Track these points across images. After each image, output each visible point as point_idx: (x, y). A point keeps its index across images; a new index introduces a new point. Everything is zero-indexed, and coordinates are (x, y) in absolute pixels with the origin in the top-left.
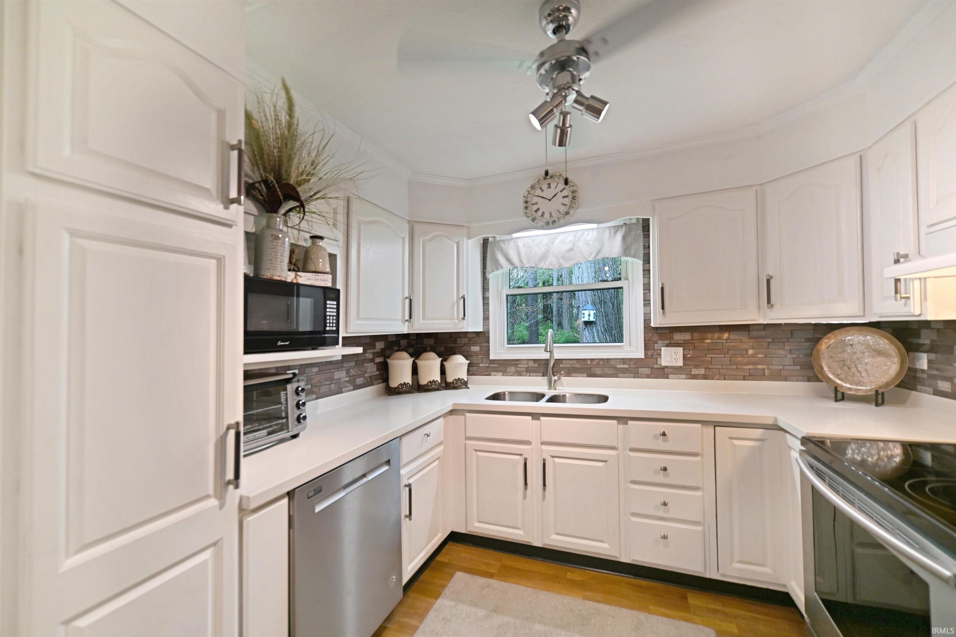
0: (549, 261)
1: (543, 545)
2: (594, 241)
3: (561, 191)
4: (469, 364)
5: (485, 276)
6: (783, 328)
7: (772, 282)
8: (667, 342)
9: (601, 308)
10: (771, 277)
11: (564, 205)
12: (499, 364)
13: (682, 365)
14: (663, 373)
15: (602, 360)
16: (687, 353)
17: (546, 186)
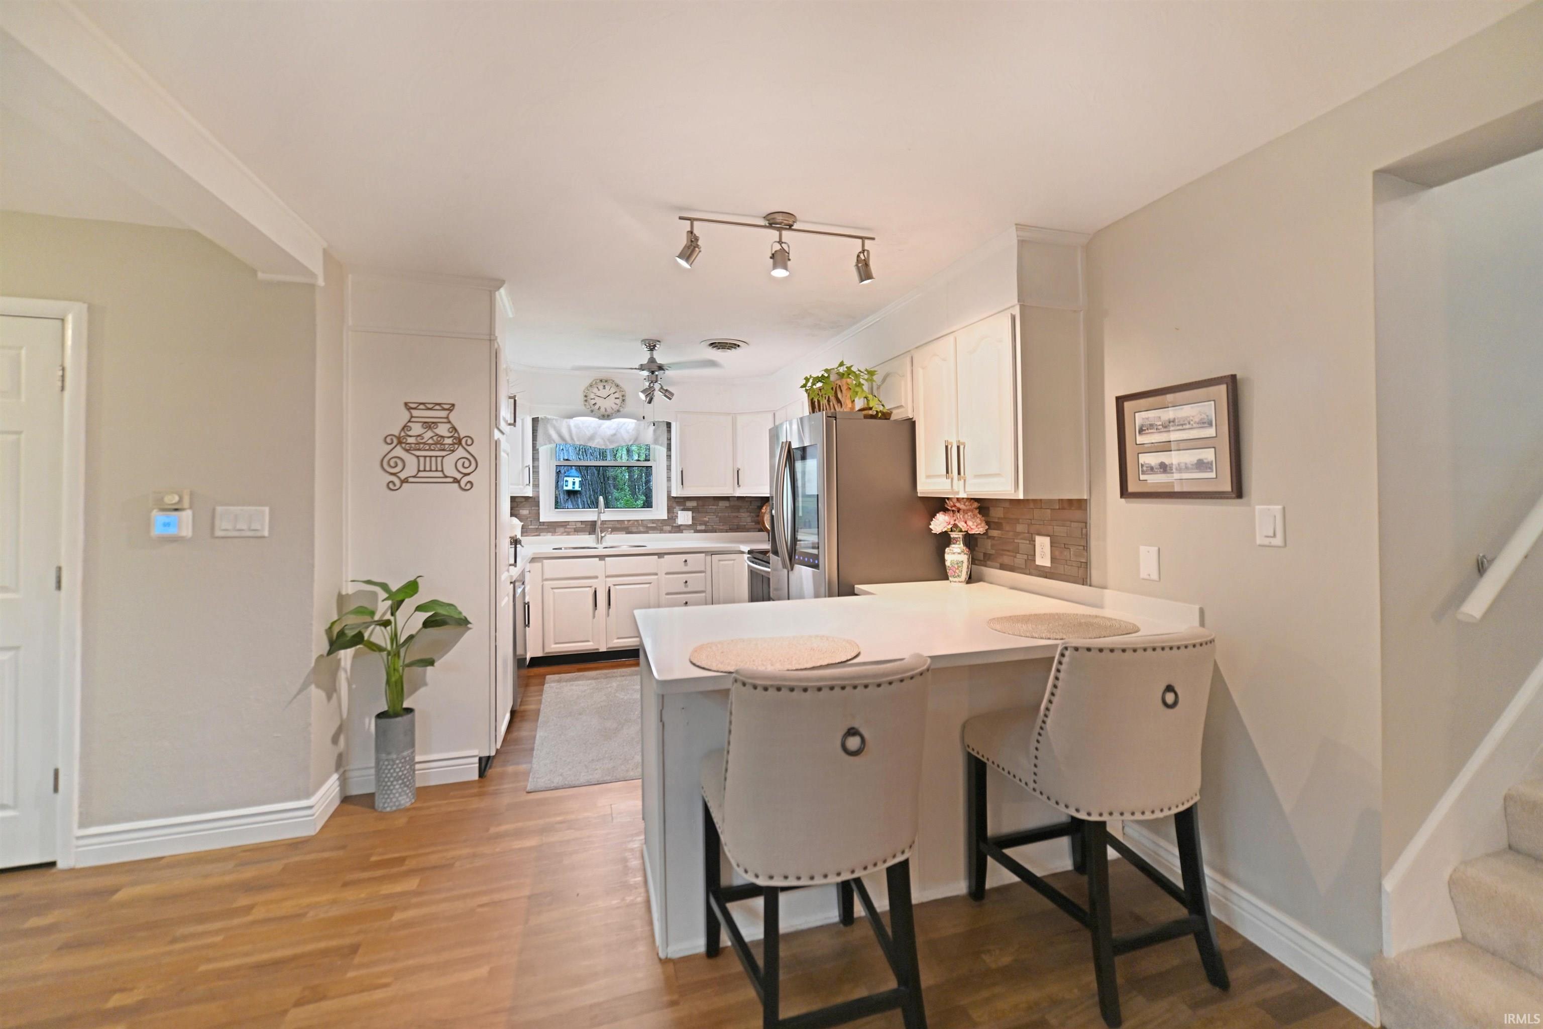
0: (596, 441)
1: (607, 649)
2: (633, 430)
3: (614, 393)
4: (523, 526)
5: (535, 447)
6: (746, 499)
7: (739, 472)
8: (682, 507)
9: (588, 475)
10: (739, 469)
11: (616, 404)
12: (548, 526)
13: (691, 523)
14: (679, 529)
15: (637, 521)
16: (694, 515)
17: (602, 387)
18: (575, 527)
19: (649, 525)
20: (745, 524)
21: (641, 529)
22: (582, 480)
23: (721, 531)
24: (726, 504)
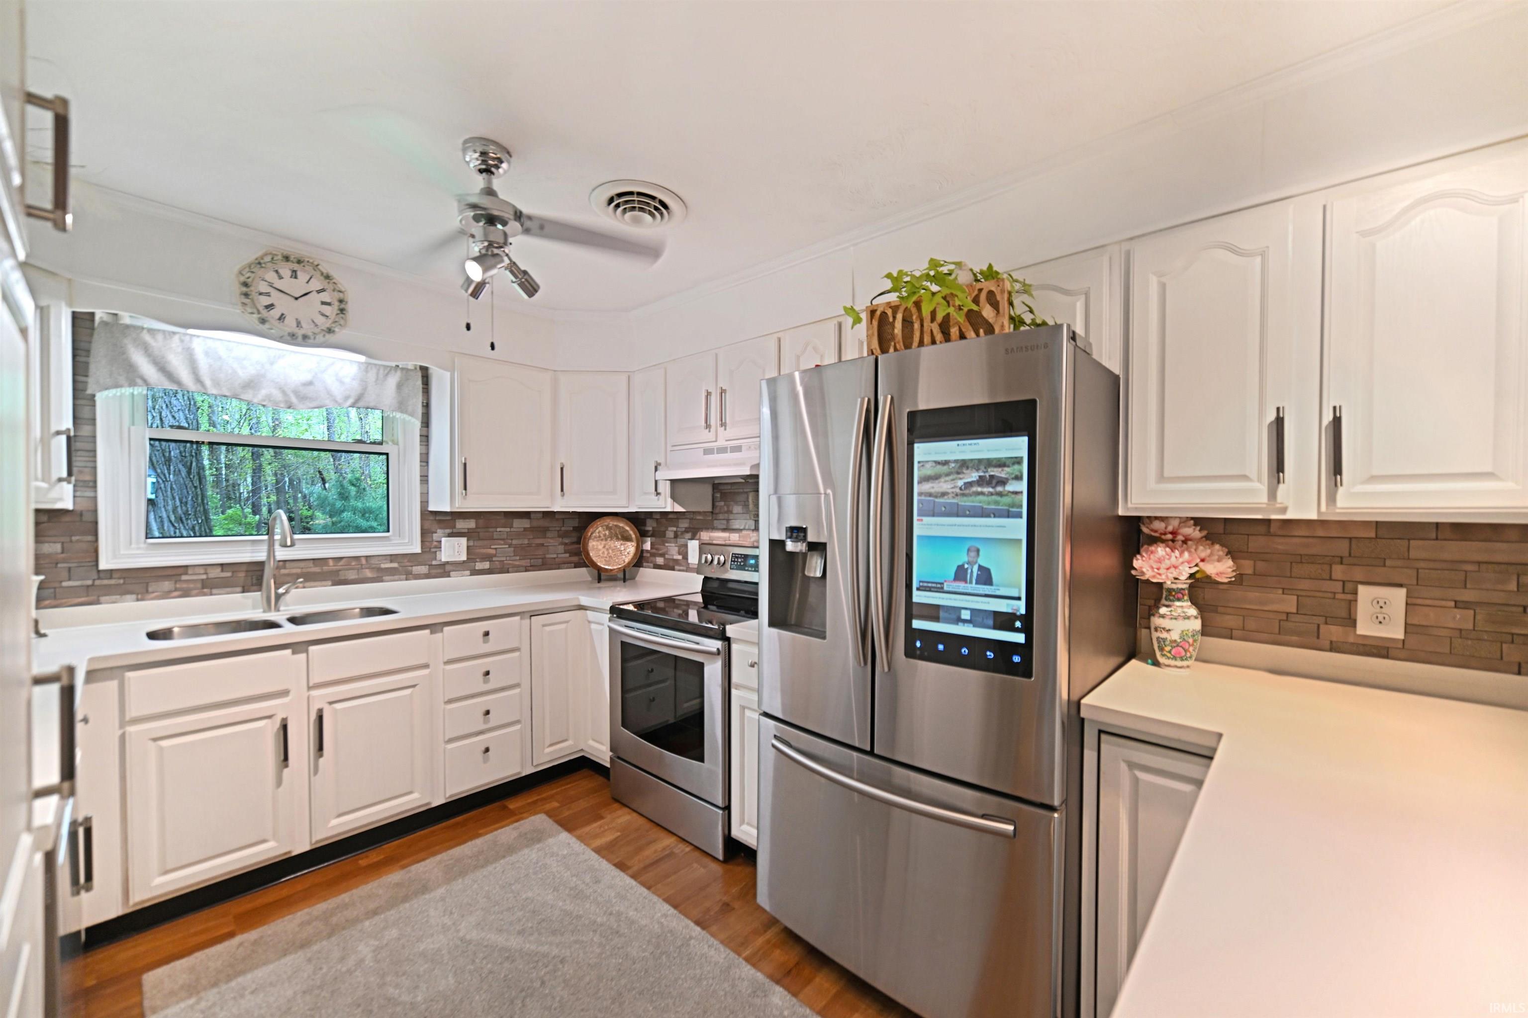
1: (312, 845)
2: (353, 379)
3: (317, 292)
4: (41, 582)
5: (82, 390)
7: (565, 471)
8: (448, 531)
10: (564, 466)
11: (323, 315)
12: (124, 578)
13: (465, 559)
14: (443, 570)
15: (357, 558)
16: (471, 543)
17: (289, 273)
18: (204, 577)
19: (383, 566)
20: (555, 556)
21: (369, 574)
22: (158, 482)
23: (518, 569)
24: (525, 523)
